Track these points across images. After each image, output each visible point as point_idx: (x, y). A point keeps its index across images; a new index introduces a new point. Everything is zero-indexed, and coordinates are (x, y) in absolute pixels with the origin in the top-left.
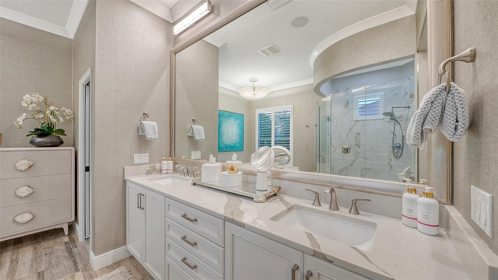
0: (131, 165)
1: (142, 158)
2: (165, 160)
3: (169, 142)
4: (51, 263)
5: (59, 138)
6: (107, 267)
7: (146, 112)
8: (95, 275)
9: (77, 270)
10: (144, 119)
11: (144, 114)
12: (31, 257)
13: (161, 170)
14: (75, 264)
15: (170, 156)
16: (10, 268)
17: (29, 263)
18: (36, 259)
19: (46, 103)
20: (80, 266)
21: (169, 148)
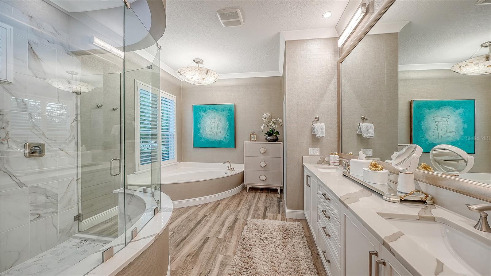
0: (307, 156)
1: (315, 151)
2: (333, 154)
3: (337, 140)
4: (270, 205)
5: (277, 137)
6: (293, 219)
7: (317, 117)
8: (286, 220)
9: (279, 214)
10: (316, 122)
11: (316, 118)
12: (264, 199)
13: (329, 162)
14: (279, 210)
15: (338, 152)
16: (257, 200)
17: (263, 201)
18: (266, 200)
19: (271, 117)
20: (281, 212)
21: (337, 144)
